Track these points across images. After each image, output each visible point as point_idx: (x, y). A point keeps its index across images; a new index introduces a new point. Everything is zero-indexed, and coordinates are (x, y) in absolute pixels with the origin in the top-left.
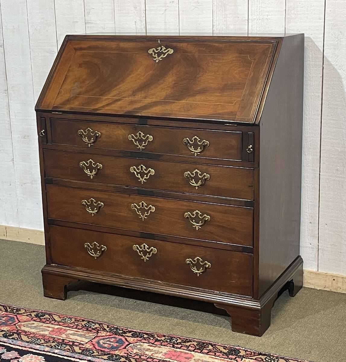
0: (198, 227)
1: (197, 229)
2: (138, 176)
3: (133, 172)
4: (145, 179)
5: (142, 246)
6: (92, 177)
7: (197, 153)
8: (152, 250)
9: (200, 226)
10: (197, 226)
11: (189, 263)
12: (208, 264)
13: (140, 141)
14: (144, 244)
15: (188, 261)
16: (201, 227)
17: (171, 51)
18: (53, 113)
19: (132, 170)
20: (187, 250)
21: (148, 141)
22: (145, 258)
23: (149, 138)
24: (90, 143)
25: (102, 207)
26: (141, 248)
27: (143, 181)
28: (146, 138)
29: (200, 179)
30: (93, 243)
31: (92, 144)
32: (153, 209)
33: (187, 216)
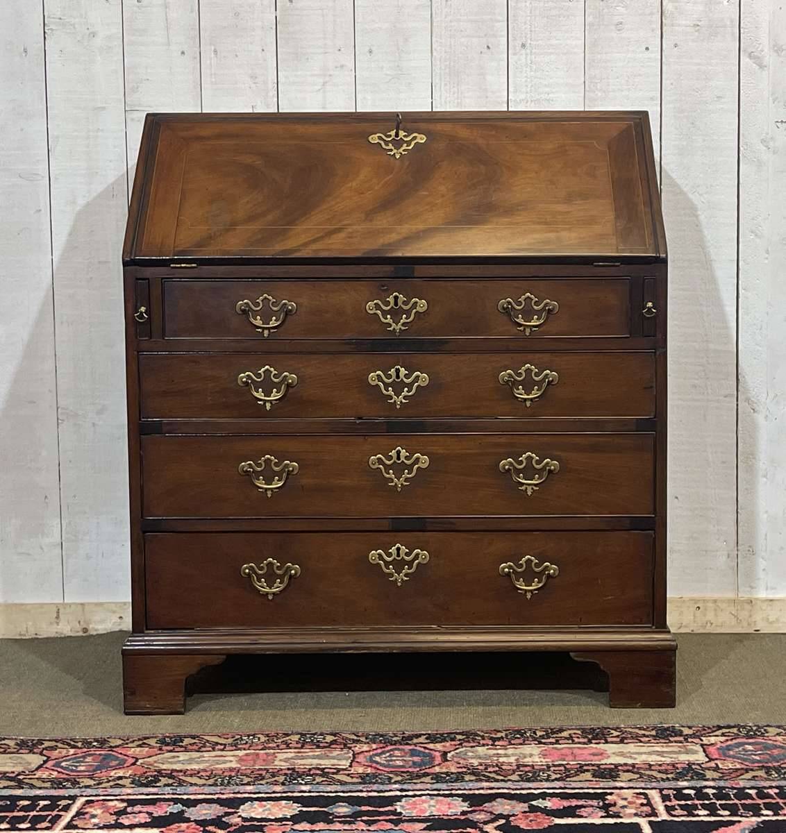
0: (532, 489)
1: (529, 493)
2: (388, 391)
3: (377, 385)
4: (405, 398)
5: (393, 550)
6: (268, 406)
7: (531, 329)
8: (417, 556)
9: (536, 485)
10: (529, 484)
11: (510, 572)
12: (553, 569)
13: (396, 313)
14: (396, 547)
15: (505, 567)
16: (537, 488)
17: (422, 139)
18: (172, 265)
19: (375, 380)
20: (500, 544)
21: (417, 312)
22: (400, 577)
23: (418, 305)
24: (269, 329)
25: (295, 472)
26: (389, 555)
27: (401, 402)
28: (410, 305)
29: (537, 383)
30: (265, 562)
31: (272, 331)
32: (425, 461)
33: (507, 467)
